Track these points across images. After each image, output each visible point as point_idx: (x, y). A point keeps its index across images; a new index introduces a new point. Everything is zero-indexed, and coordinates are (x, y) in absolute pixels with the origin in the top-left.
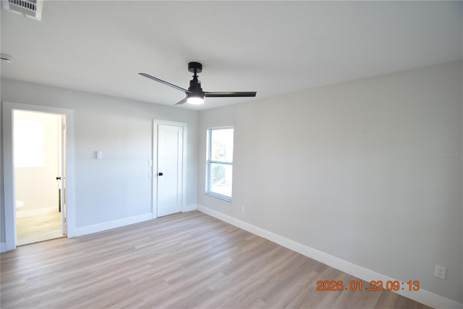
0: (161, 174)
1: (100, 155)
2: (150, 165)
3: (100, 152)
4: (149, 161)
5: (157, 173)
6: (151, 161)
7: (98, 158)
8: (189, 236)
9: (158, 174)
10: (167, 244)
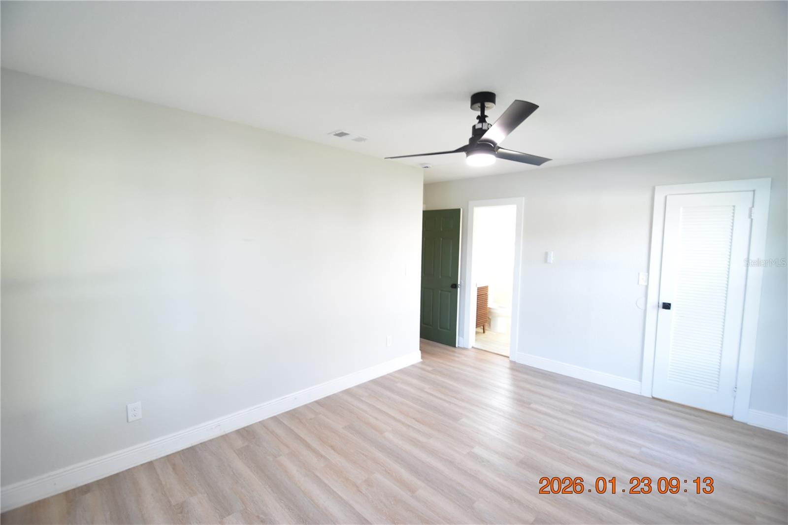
0: (667, 306)
1: (552, 258)
2: (643, 282)
3: (552, 253)
4: (639, 274)
5: (659, 303)
6: (643, 275)
7: (548, 261)
8: (635, 451)
9: (661, 305)
10: (571, 430)
